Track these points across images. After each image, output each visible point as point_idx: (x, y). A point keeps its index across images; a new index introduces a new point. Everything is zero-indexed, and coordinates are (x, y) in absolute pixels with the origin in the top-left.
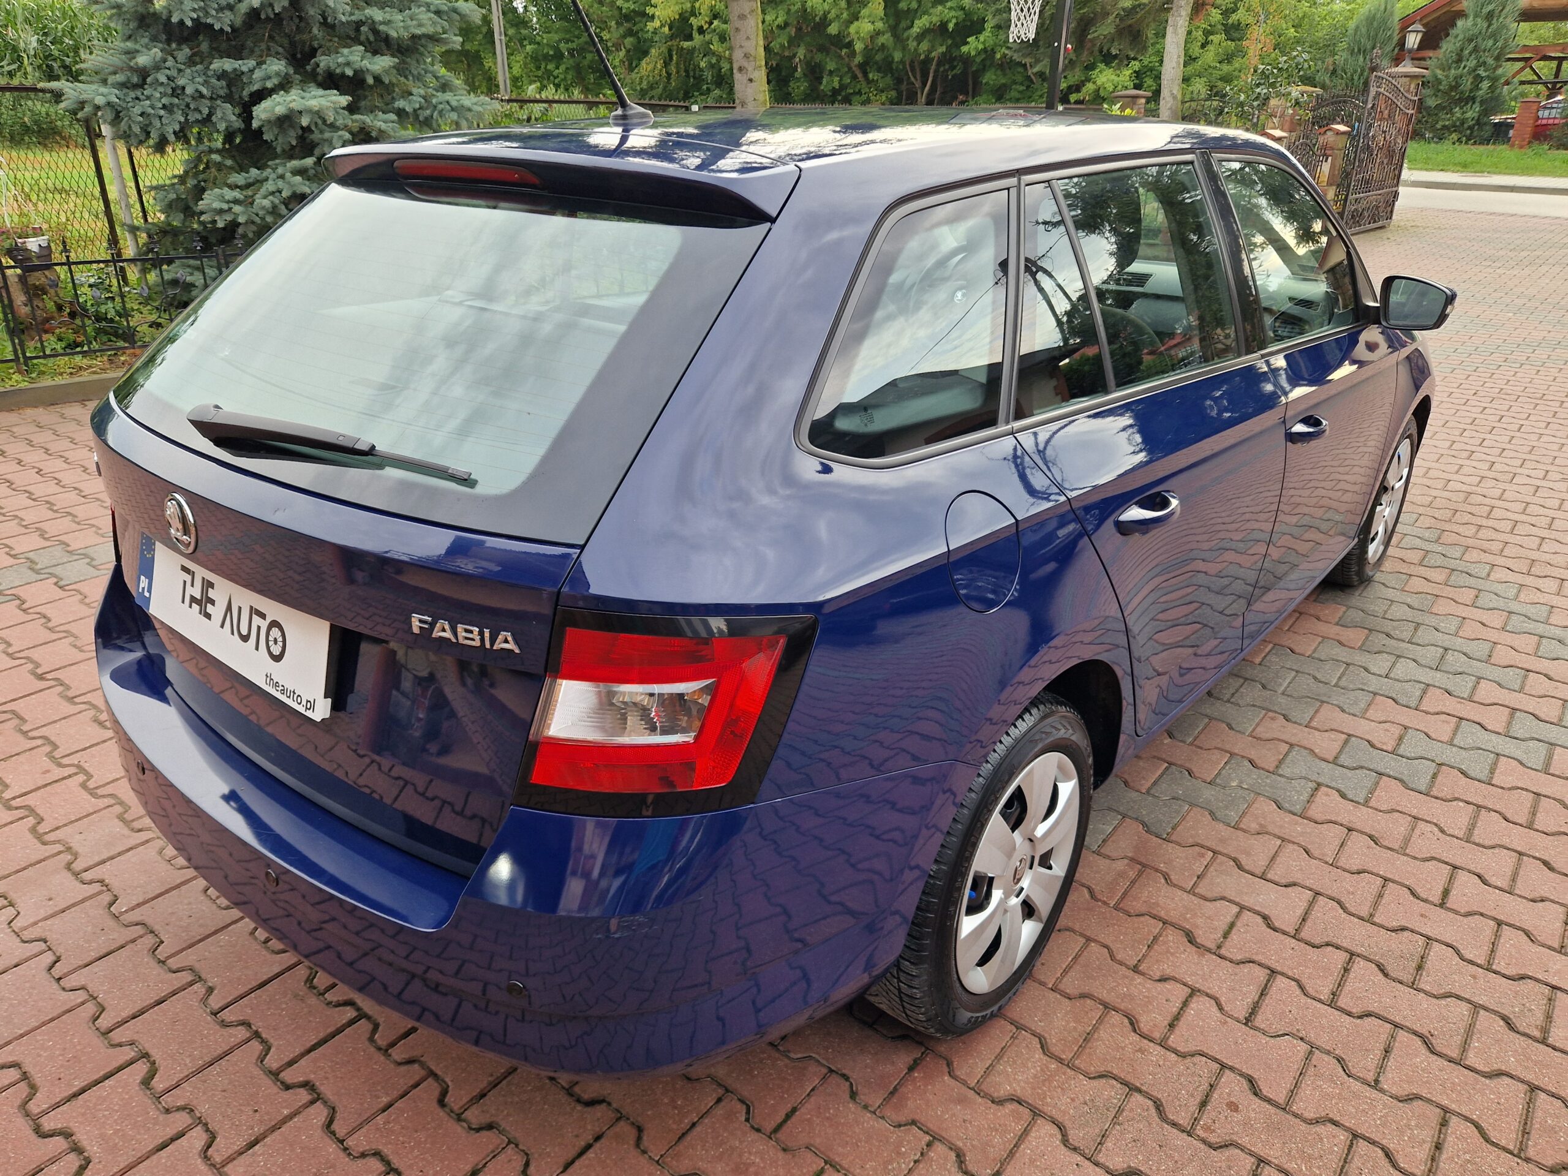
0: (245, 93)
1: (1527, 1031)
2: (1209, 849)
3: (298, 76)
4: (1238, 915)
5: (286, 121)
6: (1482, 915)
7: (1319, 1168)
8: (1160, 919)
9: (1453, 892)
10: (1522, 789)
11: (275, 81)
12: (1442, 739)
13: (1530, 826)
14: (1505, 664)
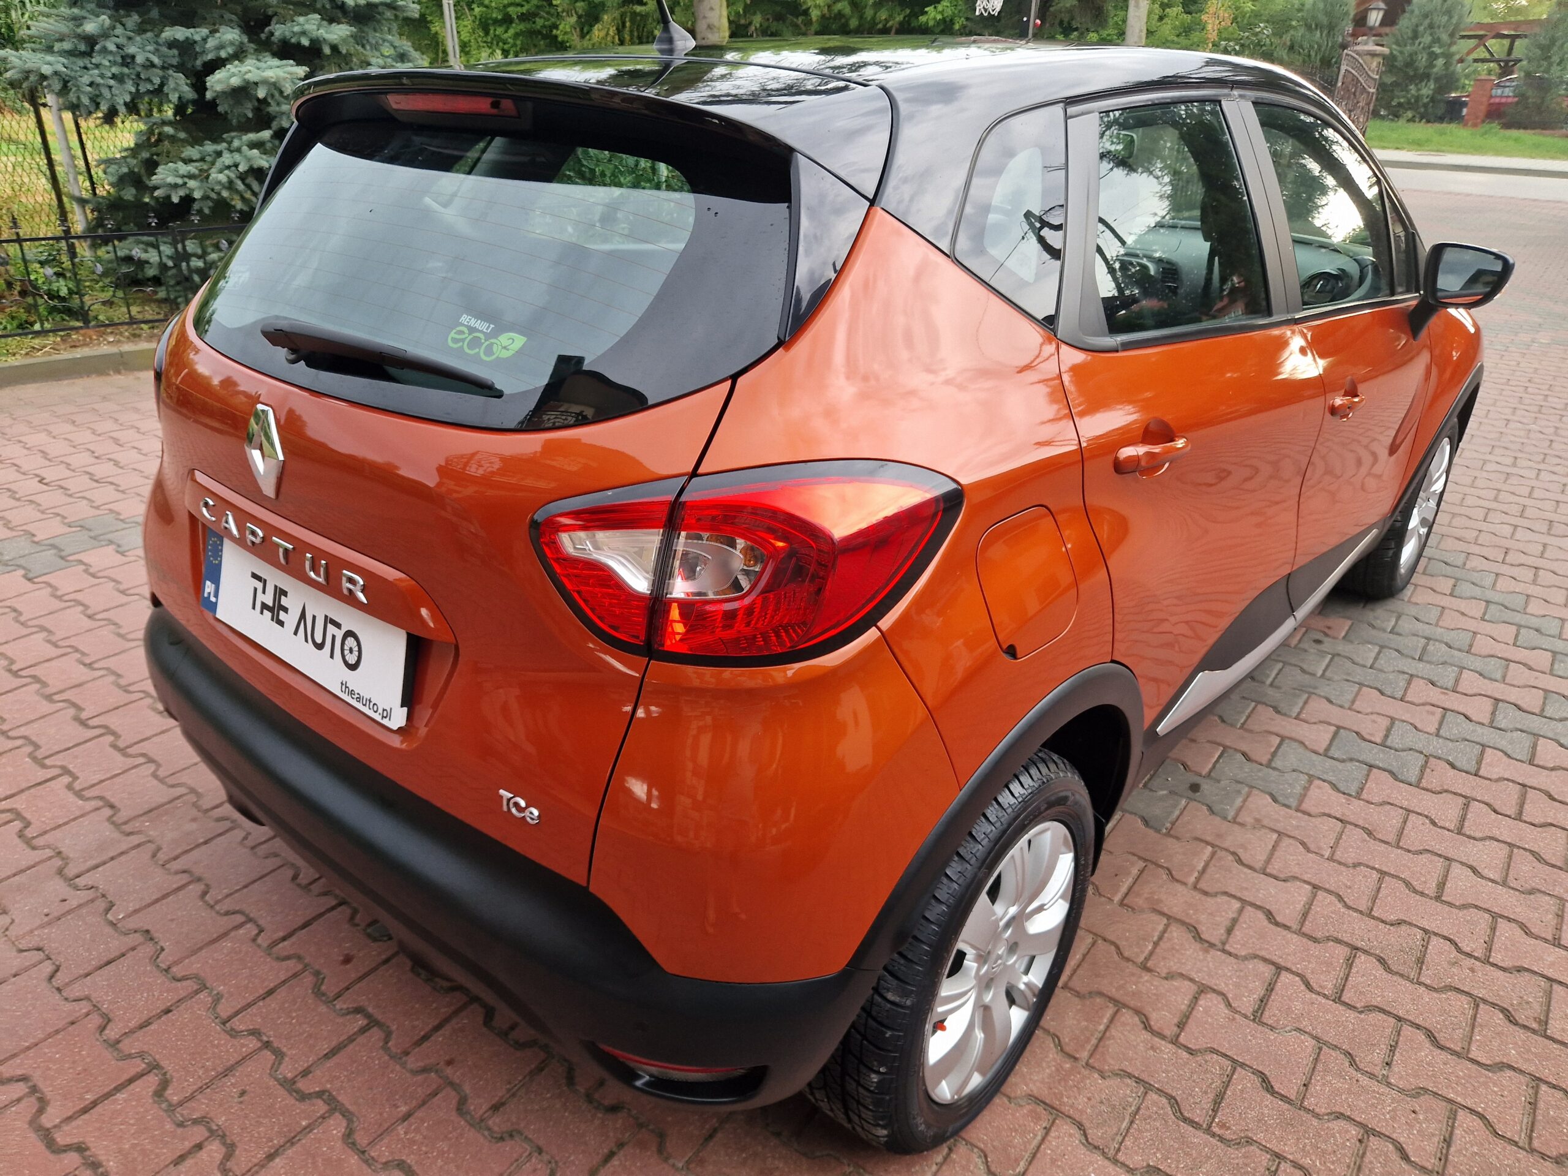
0: (199, 63)
1: (1526, 1023)
2: (1208, 843)
3: (252, 45)
4: (1241, 911)
5: (242, 92)
6: (1476, 907)
7: (1333, 1163)
8: (1163, 914)
9: (1448, 885)
10: (1508, 780)
11: (230, 50)
12: (1428, 730)
13: (1519, 817)
14: (1486, 653)
